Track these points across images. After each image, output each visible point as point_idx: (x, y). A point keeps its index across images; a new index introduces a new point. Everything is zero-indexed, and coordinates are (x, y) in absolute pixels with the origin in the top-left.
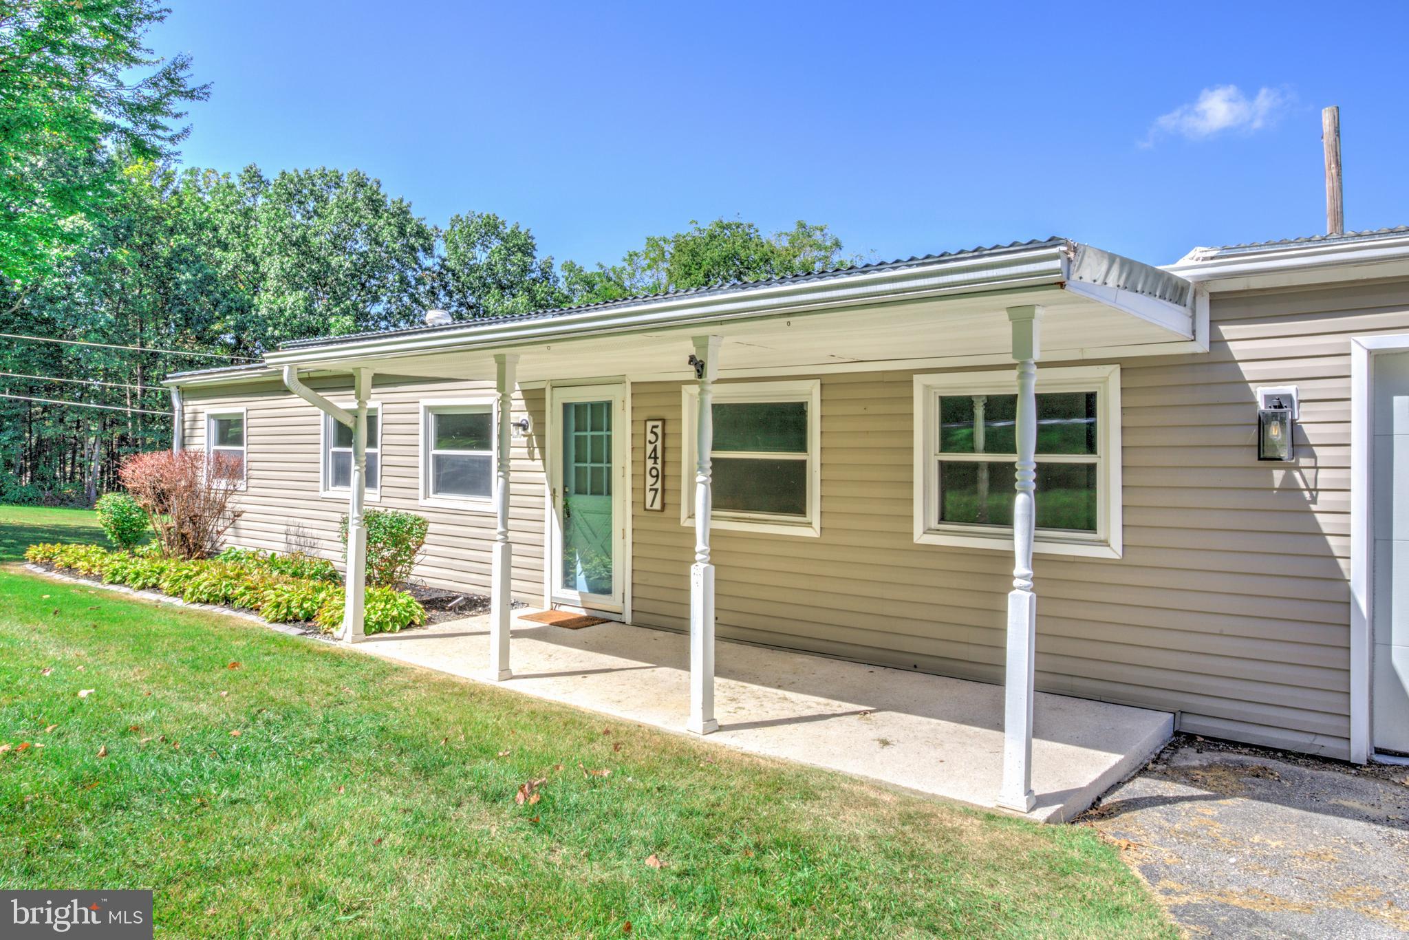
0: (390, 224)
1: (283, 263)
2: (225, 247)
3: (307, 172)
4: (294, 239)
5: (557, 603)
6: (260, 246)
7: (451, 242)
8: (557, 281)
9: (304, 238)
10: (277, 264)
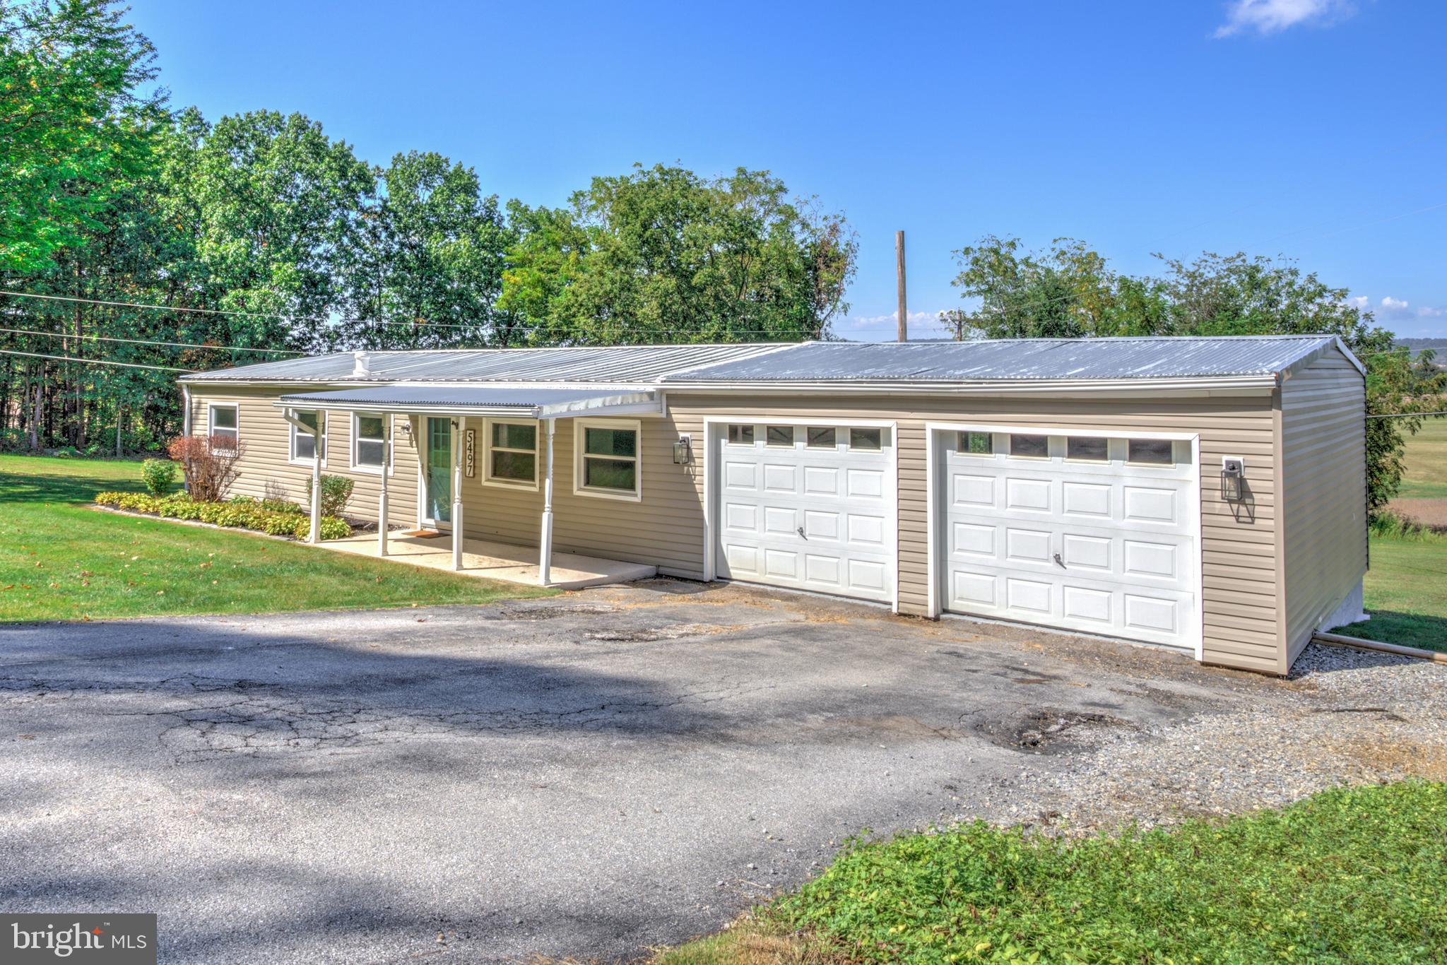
0: (331, 169)
1: (225, 211)
2: (166, 192)
3: (248, 115)
4: (237, 186)
5: (424, 526)
6: (203, 194)
7: (393, 183)
8: (502, 220)
9: (247, 185)
10: (219, 211)
